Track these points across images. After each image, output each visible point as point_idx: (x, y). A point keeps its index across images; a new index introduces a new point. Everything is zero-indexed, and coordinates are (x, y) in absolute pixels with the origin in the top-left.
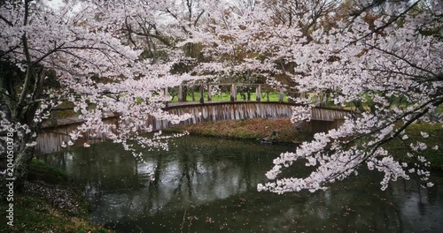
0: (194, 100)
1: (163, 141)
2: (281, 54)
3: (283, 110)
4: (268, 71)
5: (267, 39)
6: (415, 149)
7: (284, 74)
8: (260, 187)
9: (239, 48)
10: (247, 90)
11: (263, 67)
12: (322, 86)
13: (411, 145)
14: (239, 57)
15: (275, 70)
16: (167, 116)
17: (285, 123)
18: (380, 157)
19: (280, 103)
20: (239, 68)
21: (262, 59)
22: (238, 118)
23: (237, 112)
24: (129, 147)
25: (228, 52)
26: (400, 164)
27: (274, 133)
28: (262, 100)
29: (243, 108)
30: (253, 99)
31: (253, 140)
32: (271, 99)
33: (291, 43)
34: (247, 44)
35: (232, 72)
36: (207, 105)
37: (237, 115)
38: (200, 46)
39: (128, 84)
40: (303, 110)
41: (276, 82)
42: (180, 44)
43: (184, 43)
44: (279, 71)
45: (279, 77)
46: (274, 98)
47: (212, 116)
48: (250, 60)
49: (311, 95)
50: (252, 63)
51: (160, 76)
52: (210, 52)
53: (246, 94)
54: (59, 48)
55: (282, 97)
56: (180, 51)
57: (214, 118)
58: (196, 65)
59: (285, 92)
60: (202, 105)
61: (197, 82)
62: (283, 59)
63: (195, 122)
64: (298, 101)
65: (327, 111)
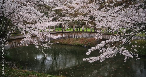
0: (58, 31)
1: (50, 45)
2: (92, 14)
3: (92, 35)
4: (86, 20)
5: (86, 8)
6: (134, 47)
7: (93, 21)
8: (84, 60)
9: (76, 11)
10: (78, 27)
11: (85, 19)
12: (106, 26)
13: (132, 45)
14: (76, 15)
15: (89, 20)
16: (52, 36)
17: (93, 40)
18: (123, 50)
19: (91, 32)
20: (76, 19)
21: (84, 16)
22: (75, 37)
23: (75, 35)
24: (38, 47)
25: (72, 13)
26: (130, 52)
27: (89, 44)
28: (84, 31)
29: (78, 34)
30: (81, 30)
31: (81, 46)
32: (88, 31)
33: (95, 10)
34: (79, 10)
35: (73, 21)
36: (65, 33)
37: (75, 36)
38: (61, 10)
39: (38, 25)
40: (99, 35)
41: (89, 24)
42: (53, 9)
43: (55, 9)
44: (91, 20)
45: (91, 23)
46: (89, 30)
47: (66, 37)
48: (80, 16)
49: (102, 29)
50: (81, 17)
51: (49, 22)
52: (65, 12)
53: (78, 29)
54: (15, 12)
55: (92, 30)
56: (53, 12)
57: (67, 37)
58: (60, 17)
59: (93, 28)
60: (63, 33)
61: (60, 24)
62: (92, 16)
63: (60, 39)
64: (98, 31)
65: (108, 35)
